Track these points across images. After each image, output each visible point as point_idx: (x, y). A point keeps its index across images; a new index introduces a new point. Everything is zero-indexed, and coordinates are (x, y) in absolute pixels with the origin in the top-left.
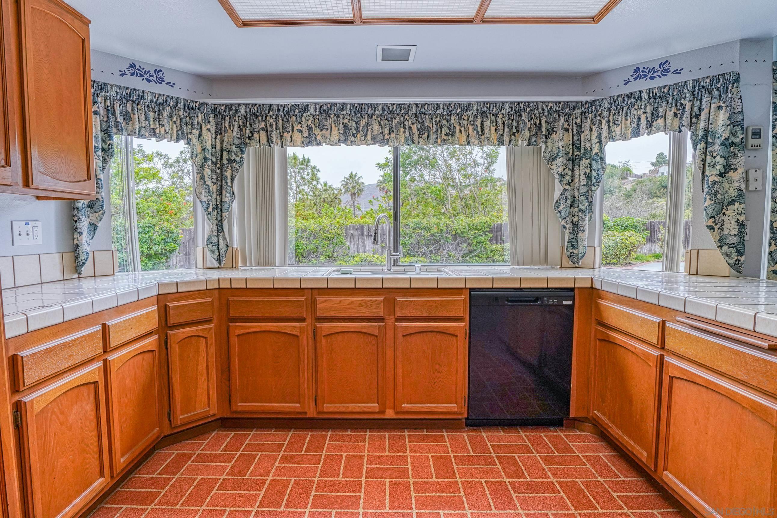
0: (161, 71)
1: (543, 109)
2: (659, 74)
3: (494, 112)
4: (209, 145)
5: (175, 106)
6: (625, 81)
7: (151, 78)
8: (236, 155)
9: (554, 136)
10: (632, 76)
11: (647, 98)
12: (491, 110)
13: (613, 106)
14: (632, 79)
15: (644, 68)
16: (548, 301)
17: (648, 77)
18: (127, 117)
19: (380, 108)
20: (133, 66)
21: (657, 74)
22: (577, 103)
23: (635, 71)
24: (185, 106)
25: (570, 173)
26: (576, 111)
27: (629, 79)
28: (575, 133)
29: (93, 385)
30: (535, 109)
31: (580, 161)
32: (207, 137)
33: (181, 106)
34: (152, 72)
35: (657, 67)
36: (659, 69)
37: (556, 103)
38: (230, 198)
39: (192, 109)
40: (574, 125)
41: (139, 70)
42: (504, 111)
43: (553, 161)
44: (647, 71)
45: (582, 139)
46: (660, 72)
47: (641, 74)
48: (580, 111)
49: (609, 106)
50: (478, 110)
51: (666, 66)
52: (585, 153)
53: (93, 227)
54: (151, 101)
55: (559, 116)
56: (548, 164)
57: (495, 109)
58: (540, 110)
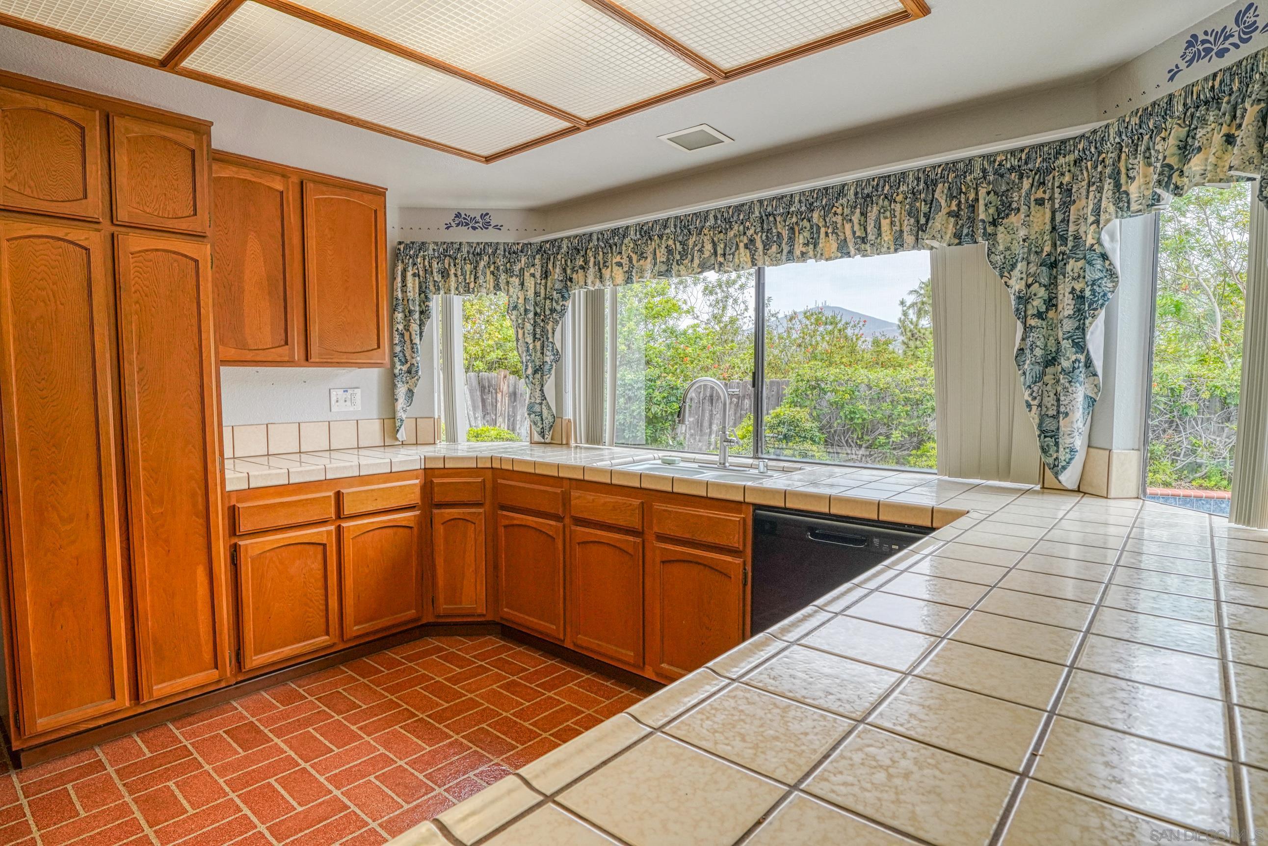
0: (487, 214)
1: (984, 171)
2: (1235, 40)
3: (885, 192)
4: (531, 294)
5: (494, 253)
6: (1170, 72)
7: (476, 225)
8: (557, 302)
9: (1014, 220)
10: (1183, 57)
11: (1181, 108)
12: (880, 189)
13: (1124, 137)
14: (1183, 65)
15: (1206, 33)
16: (881, 545)
17: (1213, 53)
18: (445, 274)
19: (711, 216)
20: (458, 215)
21: (1231, 40)
22: (1063, 142)
23: (1190, 44)
24: (505, 251)
25: (1042, 292)
26: (1062, 160)
27: (1177, 66)
28: (1057, 206)
29: (322, 547)
30: (965, 173)
31: (1065, 264)
32: (530, 283)
33: (500, 252)
34: (478, 218)
35: (1232, 26)
36: (1236, 28)
37: (1013, 152)
38: (552, 357)
39: (514, 253)
40: (1057, 191)
41: (464, 219)
42: (903, 188)
43: (1012, 270)
44: (1212, 39)
45: (1072, 218)
46: (1236, 34)
47: (1201, 48)
48: (1071, 158)
49: (1117, 140)
50: (856, 194)
51: (1250, 18)
52: (1076, 247)
53: (410, 392)
54: (468, 252)
55: (1021, 177)
56: (1002, 277)
57: (887, 187)
58: (978, 173)
